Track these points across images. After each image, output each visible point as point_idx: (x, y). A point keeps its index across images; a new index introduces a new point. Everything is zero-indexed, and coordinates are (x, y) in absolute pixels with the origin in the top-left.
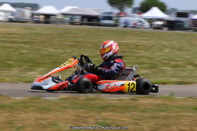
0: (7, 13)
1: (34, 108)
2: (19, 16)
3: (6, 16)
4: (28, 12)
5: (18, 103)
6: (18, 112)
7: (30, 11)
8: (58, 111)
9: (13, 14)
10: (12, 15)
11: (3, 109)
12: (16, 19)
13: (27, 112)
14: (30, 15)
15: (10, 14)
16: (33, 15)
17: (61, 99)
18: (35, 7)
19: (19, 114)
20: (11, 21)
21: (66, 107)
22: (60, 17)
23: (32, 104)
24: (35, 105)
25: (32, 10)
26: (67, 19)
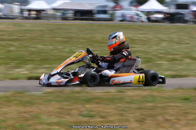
1: (16, 102)
2: (7, 12)
4: (16, 8)
7: (19, 6)
8: (41, 104)
12: (4, 15)
13: (10, 106)
14: (19, 11)
16: (22, 11)
17: (46, 93)
18: (24, 2)
19: (1, 108)
21: (50, 101)
22: (51, 12)
23: (15, 98)
24: (18, 98)
25: (21, 5)
26: (59, 14)
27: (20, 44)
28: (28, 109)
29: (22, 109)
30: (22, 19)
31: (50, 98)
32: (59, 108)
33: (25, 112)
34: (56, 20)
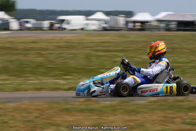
0: (101, 22)
1: (122, 111)
2: (112, 24)
3: (100, 25)
4: (121, 20)
5: (107, 107)
6: (106, 115)
7: (124, 18)
8: (146, 113)
9: (106, 22)
10: (106, 24)
11: (91, 113)
12: (110, 27)
13: (115, 115)
14: (125, 22)
15: (104, 22)
16: (127, 23)
17: (150, 102)
18: (129, 14)
19: (108, 117)
20: (105, 29)
21: (154, 109)
22: (155, 24)
23: (120, 107)
24: (124, 107)
25: (126, 17)
26: (162, 25)
27: (125, 55)
28: (133, 118)
29: (127, 118)
30: (128, 31)
31: (154, 107)
32: (162, 116)
33: (130, 121)
34: (160, 31)
